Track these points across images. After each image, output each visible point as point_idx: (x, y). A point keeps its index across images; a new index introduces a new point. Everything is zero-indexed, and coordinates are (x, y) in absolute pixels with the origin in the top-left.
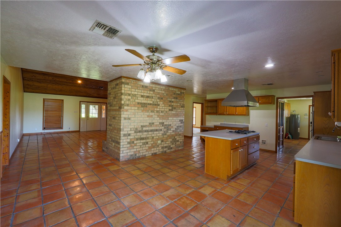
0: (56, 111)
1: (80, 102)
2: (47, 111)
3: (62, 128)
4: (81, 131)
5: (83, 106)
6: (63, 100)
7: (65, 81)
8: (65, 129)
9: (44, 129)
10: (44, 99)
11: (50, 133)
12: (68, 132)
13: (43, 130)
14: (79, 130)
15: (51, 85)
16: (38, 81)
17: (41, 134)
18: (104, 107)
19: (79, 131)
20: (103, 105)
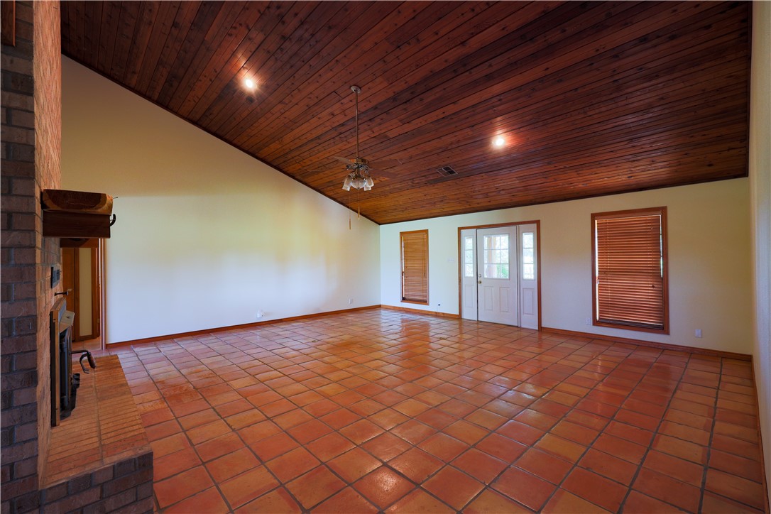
1: (460, 229)
3: (425, 302)
5: (468, 243)
6: (426, 231)
9: (404, 299)
13: (402, 301)
19: (459, 317)
20: (528, 231)
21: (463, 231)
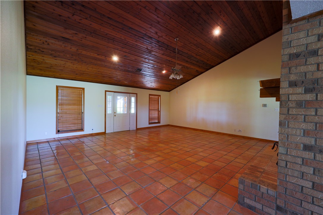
0: (74, 104)
1: (106, 91)
2: (62, 104)
3: (82, 130)
4: (106, 133)
5: (109, 97)
6: (83, 89)
7: (96, 55)
8: (87, 130)
9: (58, 132)
10: (57, 87)
11: (68, 139)
12: (92, 135)
13: (56, 134)
14: (104, 131)
15: (72, 63)
16: (51, 55)
17: (55, 140)
18: (133, 99)
19: (104, 133)
20: (133, 96)
21: (107, 93)
